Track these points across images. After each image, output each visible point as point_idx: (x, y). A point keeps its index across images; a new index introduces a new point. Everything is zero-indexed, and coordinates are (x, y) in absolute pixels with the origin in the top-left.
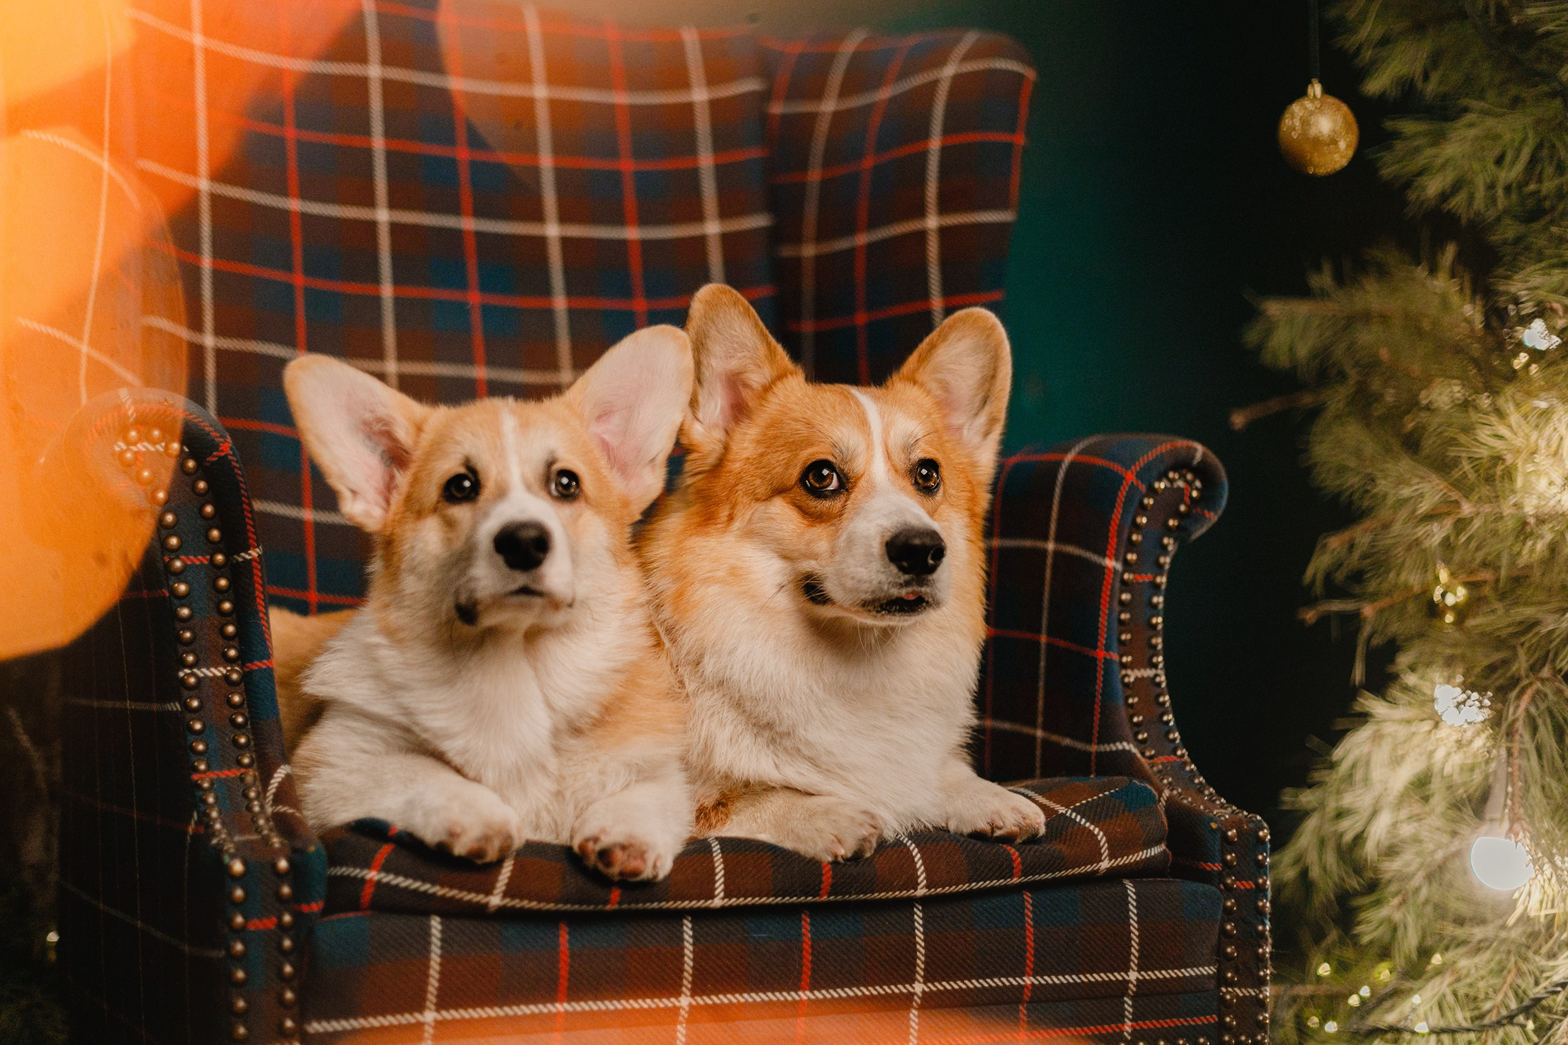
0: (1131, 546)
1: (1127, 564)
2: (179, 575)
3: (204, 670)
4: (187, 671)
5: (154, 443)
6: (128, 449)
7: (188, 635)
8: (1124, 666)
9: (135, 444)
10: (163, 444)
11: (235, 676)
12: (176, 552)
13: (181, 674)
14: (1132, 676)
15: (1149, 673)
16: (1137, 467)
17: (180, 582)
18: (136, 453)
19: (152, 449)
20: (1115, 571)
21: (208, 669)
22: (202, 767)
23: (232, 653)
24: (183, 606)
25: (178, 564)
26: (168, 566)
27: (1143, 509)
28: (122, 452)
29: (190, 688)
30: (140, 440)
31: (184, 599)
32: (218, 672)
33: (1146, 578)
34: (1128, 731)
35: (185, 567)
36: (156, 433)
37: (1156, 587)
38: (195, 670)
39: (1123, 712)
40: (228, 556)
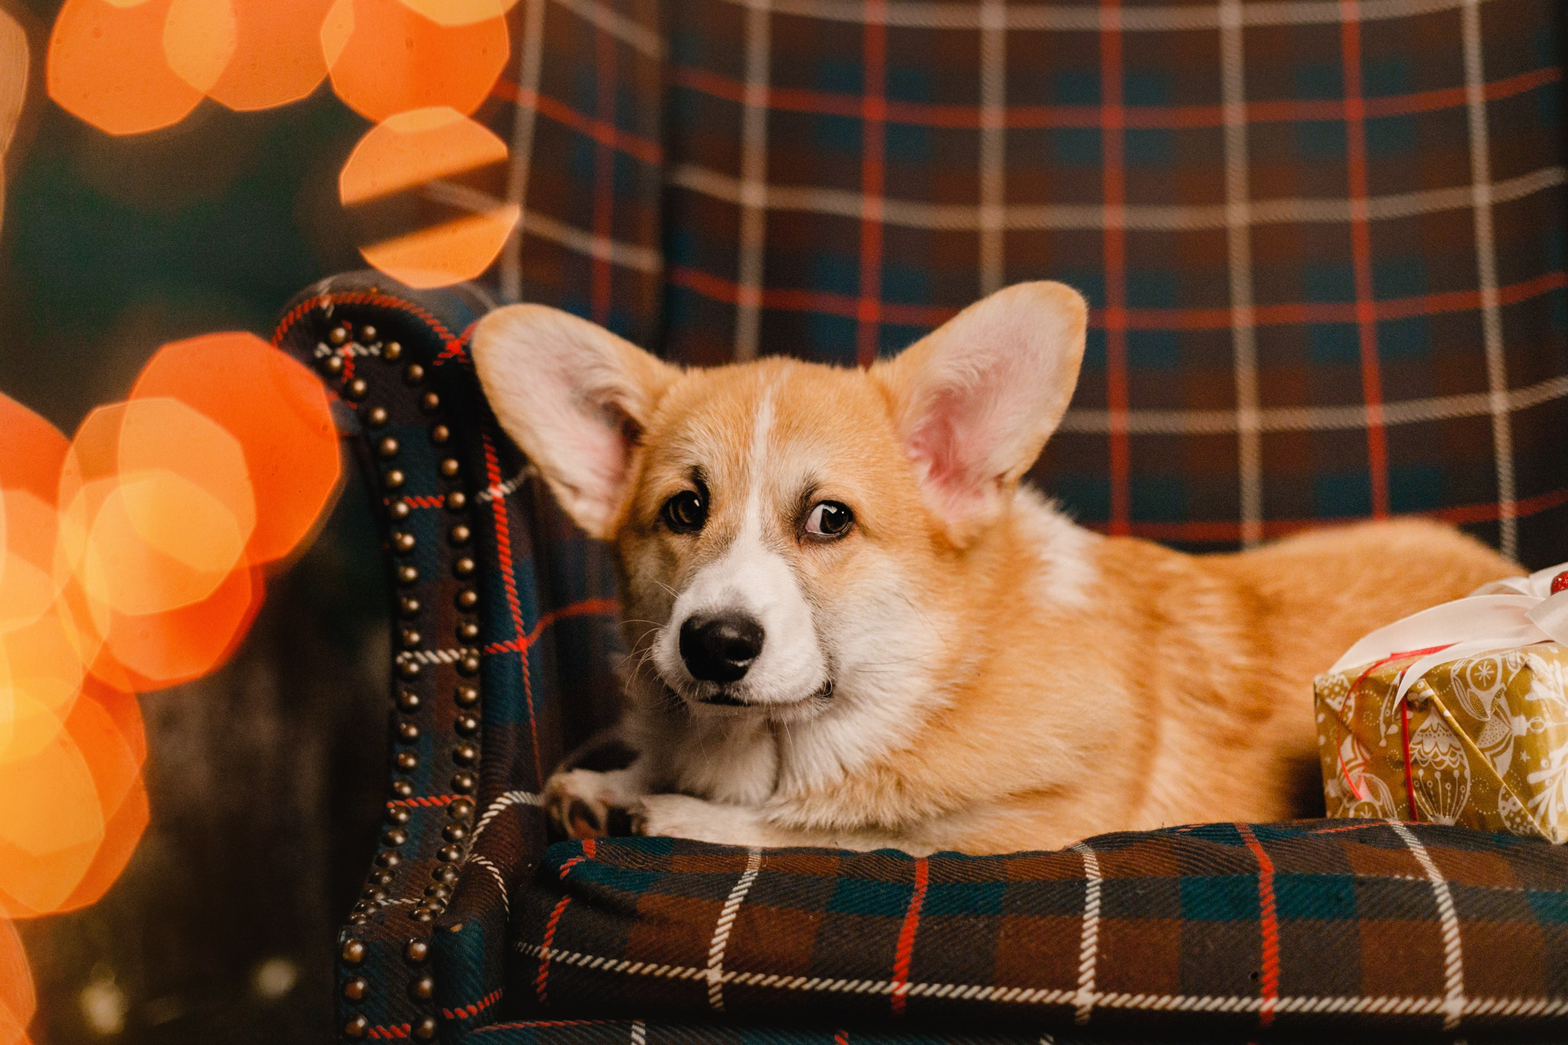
2: (403, 524)
3: (430, 654)
4: (408, 655)
5: (366, 343)
6: (333, 355)
7: (414, 605)
9: (341, 345)
10: (380, 345)
11: (473, 663)
12: (398, 492)
13: (400, 660)
17: (405, 532)
18: (345, 359)
19: (363, 351)
21: (435, 652)
22: (406, 790)
23: (473, 630)
24: (408, 565)
25: (402, 508)
26: (390, 511)
28: (327, 358)
29: (413, 677)
30: (347, 340)
31: (409, 556)
32: (447, 657)
35: (411, 511)
36: (371, 331)
38: (418, 655)
40: (470, 496)
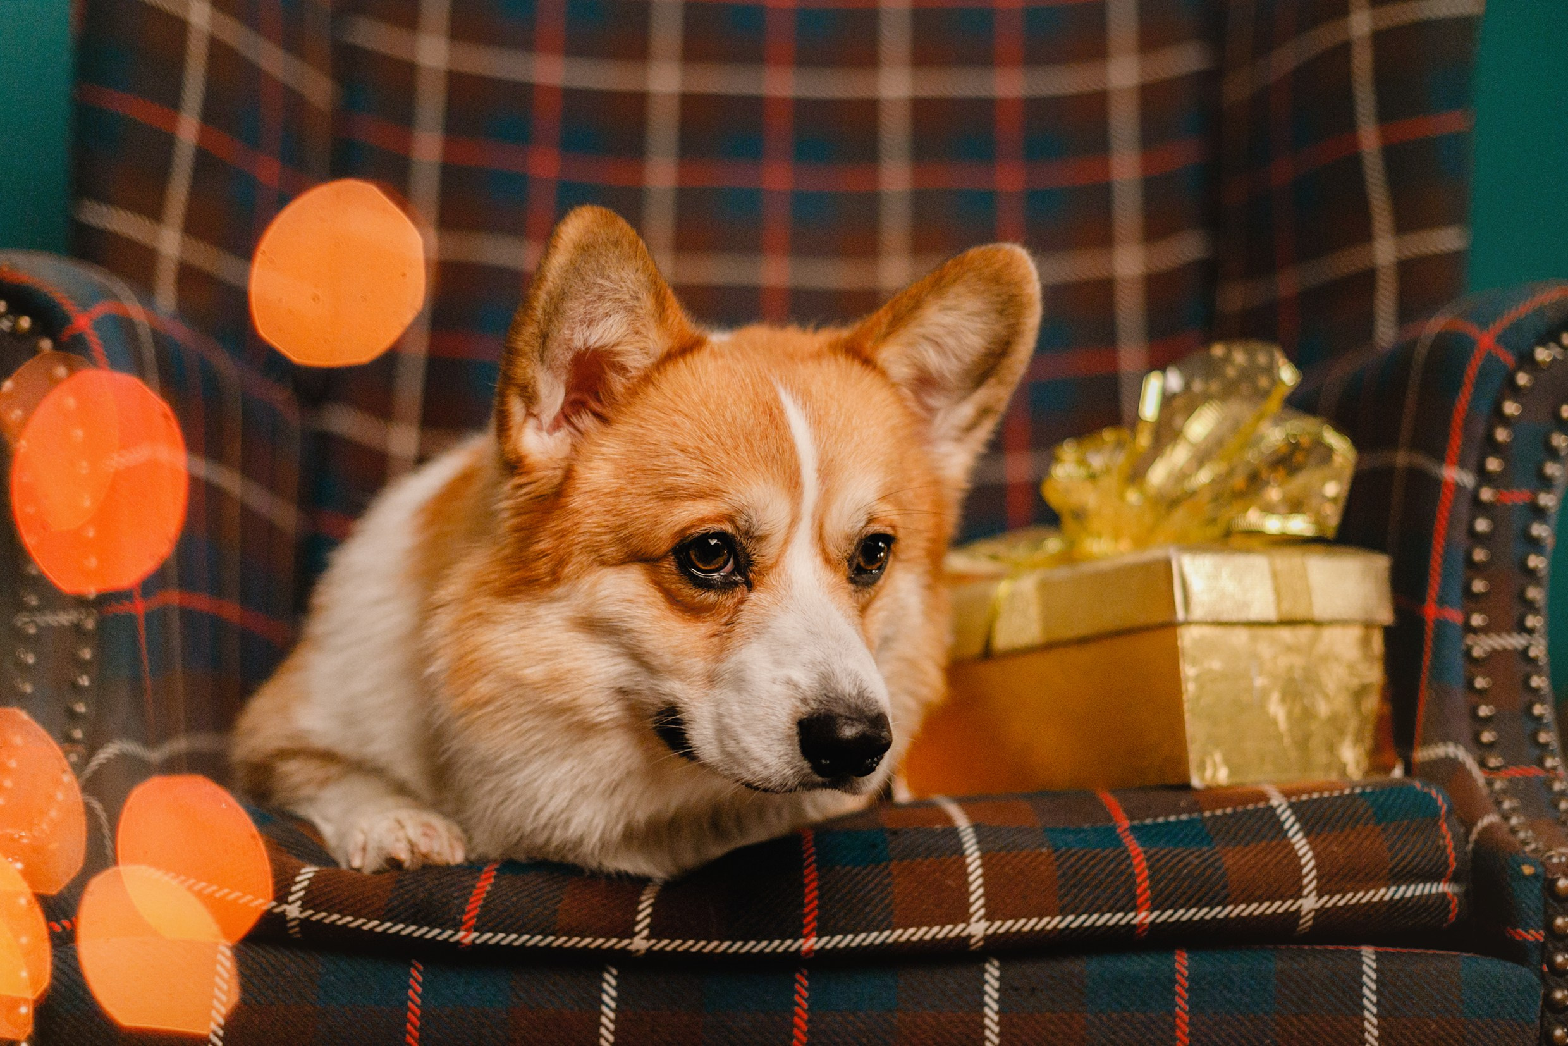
0: (1493, 447)
1: (1484, 477)
8: (1469, 629)
14: (1481, 647)
15: (1515, 641)
16: (1499, 326)
20: (1459, 488)
27: (1515, 391)
32: (69, 619)
33: (1518, 497)
34: (1464, 727)
37: (1539, 513)
39: (1460, 699)
